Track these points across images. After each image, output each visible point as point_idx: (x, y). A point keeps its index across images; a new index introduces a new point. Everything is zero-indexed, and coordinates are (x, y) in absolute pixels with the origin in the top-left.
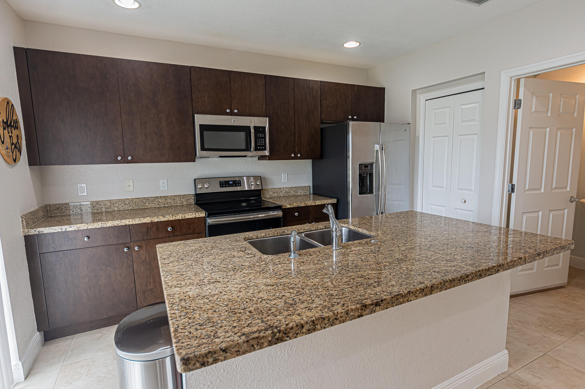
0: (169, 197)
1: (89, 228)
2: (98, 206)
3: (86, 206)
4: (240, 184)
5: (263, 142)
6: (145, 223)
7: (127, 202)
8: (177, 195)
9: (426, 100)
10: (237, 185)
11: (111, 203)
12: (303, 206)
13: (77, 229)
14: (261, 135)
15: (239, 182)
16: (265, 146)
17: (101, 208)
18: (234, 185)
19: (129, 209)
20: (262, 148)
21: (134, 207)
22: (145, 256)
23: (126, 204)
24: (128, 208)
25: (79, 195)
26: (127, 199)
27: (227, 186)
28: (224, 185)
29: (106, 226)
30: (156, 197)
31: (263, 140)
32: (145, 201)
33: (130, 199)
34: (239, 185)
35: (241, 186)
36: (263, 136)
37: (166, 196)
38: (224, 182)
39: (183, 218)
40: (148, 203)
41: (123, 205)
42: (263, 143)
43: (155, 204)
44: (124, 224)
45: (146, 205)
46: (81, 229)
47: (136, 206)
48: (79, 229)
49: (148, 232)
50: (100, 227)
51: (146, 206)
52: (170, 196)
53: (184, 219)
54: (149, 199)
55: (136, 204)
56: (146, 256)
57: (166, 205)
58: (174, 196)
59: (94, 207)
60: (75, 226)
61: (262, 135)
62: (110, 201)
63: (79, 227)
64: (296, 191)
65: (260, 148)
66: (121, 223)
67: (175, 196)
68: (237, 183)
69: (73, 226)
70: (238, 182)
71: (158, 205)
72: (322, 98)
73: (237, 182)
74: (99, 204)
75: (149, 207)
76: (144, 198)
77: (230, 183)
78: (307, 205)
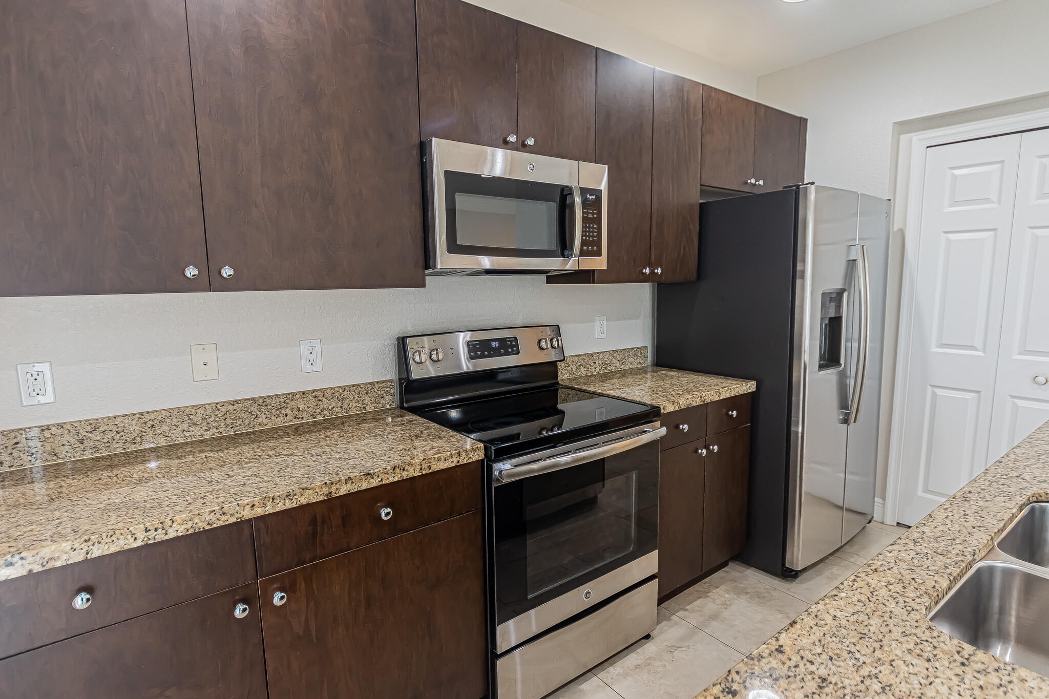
0: (329, 392)
1: (94, 556)
2: (99, 438)
3: (51, 440)
4: (515, 349)
5: (595, 232)
6: (308, 505)
7: (197, 418)
8: (349, 386)
9: (928, 147)
10: (510, 350)
11: (146, 423)
12: (698, 404)
13: (37, 568)
14: (590, 213)
15: (514, 343)
16: (598, 244)
17: (108, 442)
18: (502, 351)
19: (205, 437)
20: (592, 248)
21: (221, 430)
22: (303, 618)
23: (196, 424)
24: (202, 435)
25: (24, 404)
26: (199, 407)
27: (486, 353)
28: (479, 353)
29: (166, 538)
30: (289, 394)
31: (595, 228)
32: (254, 409)
33: (207, 406)
34: (513, 351)
35: (518, 353)
36: (595, 216)
37: (318, 390)
38: (477, 344)
39: (424, 473)
40: (265, 416)
41: (185, 426)
42: (595, 234)
43: (286, 415)
44: (233, 520)
45: (260, 420)
46: (58, 564)
47: (226, 425)
48: (49, 566)
49: (315, 533)
50: (139, 543)
51: (260, 424)
52: (331, 389)
53: (426, 474)
54: (268, 401)
55: (229, 421)
56: (307, 619)
57: (320, 418)
58: (341, 387)
59: (81, 442)
60: (30, 559)
61: (593, 214)
62: (140, 418)
63: (48, 556)
64: (624, 360)
65: (588, 248)
66: (224, 518)
67: (344, 388)
68: (508, 346)
69: (22, 558)
70: (511, 341)
71: (295, 418)
72: (704, 130)
73: (509, 343)
74: (102, 429)
75: (270, 426)
76: (253, 399)
77: (494, 344)
78: (704, 402)
